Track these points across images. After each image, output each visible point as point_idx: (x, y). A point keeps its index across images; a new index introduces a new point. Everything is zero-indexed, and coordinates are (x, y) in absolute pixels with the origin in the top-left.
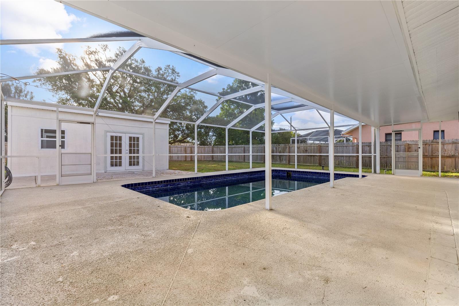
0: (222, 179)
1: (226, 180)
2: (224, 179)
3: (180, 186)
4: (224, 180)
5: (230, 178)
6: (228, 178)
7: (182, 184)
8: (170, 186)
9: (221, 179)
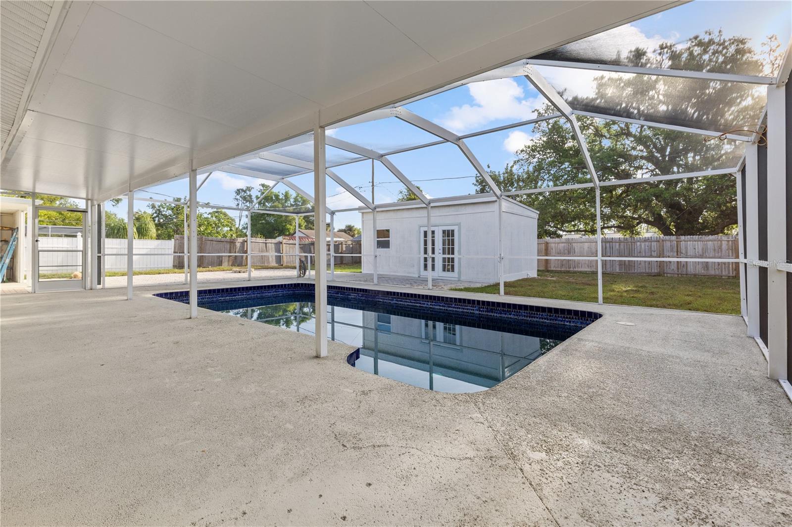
0: (411, 302)
1: (420, 307)
2: (414, 303)
3: (350, 297)
4: (415, 306)
5: (428, 304)
6: (424, 304)
7: (353, 296)
8: (341, 294)
9: (408, 302)
